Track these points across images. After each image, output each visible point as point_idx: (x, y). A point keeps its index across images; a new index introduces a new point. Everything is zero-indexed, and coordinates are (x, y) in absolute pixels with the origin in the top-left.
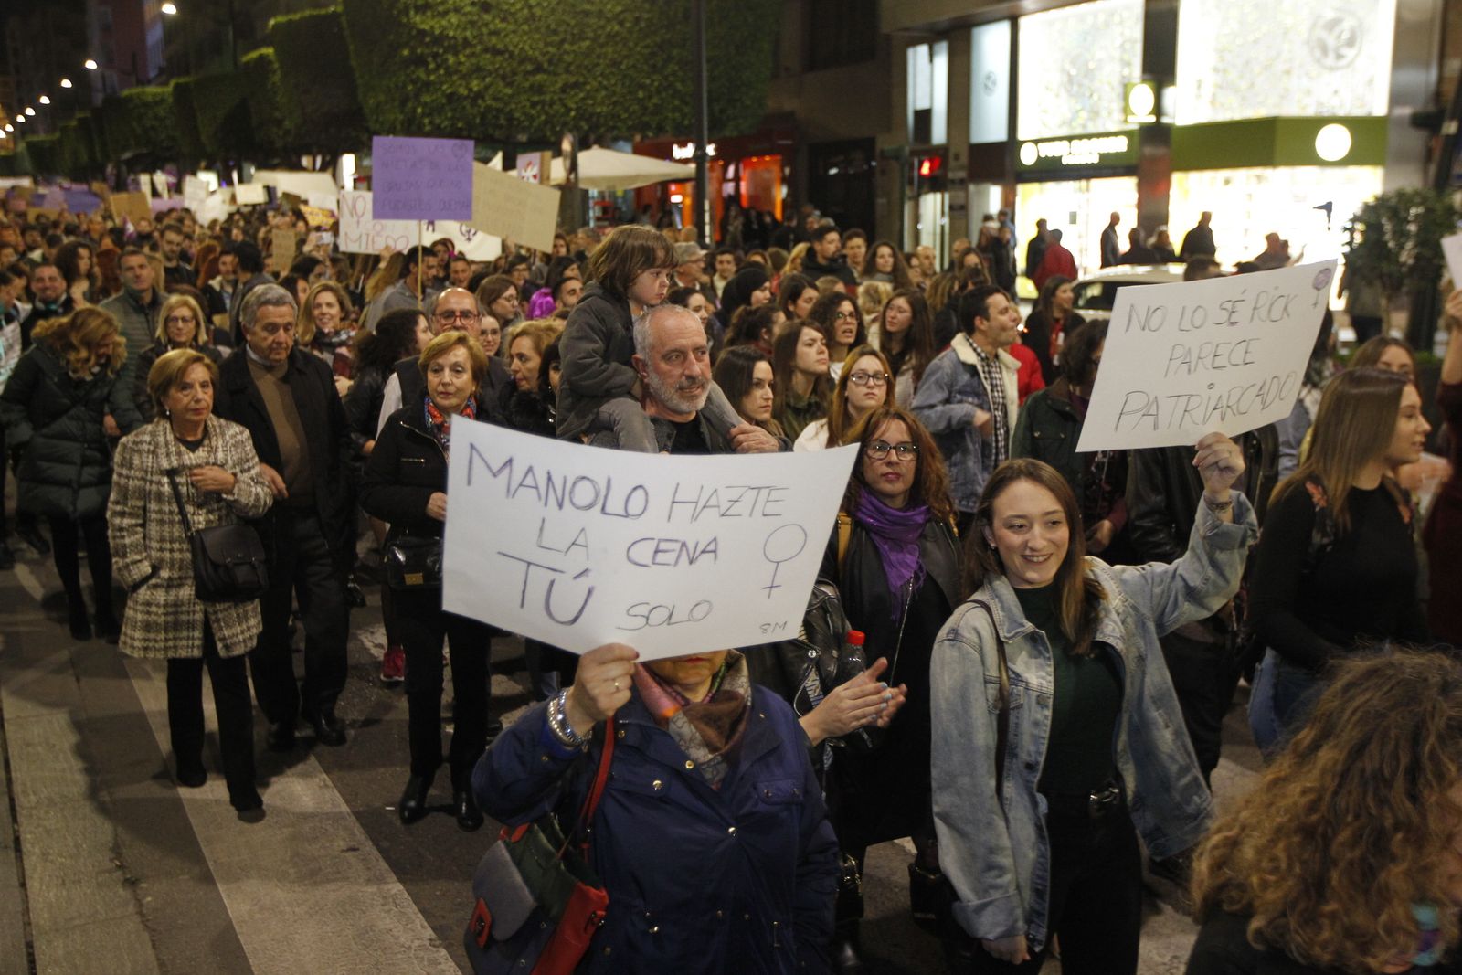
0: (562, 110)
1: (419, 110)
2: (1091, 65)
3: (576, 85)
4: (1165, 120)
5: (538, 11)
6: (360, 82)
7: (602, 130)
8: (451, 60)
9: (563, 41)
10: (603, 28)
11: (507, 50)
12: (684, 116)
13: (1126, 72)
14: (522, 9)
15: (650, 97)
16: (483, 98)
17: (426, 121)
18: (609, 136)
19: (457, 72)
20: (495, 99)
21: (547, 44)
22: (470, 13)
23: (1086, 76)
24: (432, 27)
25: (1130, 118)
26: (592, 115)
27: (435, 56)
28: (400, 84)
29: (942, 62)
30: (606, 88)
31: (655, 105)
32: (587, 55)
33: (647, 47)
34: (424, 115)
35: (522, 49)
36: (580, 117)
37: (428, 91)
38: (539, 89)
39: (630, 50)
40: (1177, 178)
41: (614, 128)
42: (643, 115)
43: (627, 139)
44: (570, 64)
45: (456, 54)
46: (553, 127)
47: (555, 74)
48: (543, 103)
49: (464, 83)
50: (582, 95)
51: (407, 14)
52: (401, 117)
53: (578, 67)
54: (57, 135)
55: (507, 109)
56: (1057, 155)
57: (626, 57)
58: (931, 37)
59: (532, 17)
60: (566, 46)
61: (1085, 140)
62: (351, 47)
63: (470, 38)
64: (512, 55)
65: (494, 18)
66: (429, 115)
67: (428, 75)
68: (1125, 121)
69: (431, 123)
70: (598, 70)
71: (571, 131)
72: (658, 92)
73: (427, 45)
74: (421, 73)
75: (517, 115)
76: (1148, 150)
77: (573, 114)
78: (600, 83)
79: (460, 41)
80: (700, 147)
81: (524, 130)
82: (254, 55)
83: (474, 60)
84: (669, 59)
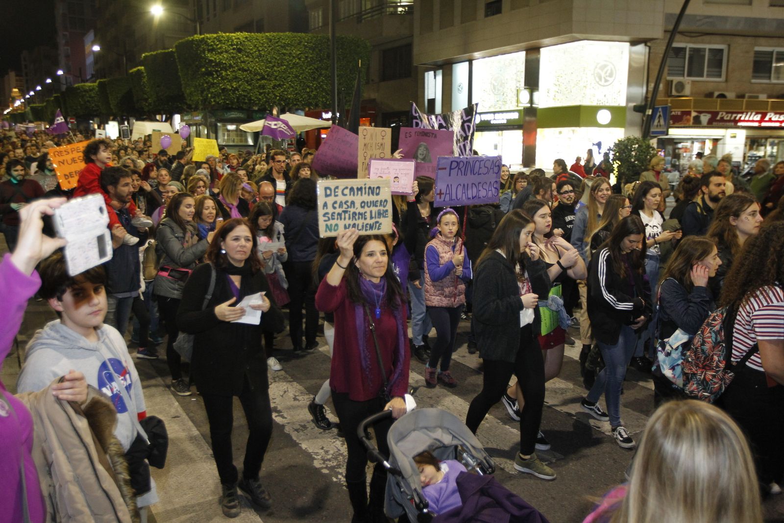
0: (273, 96)
1: (209, 95)
2: (503, 82)
3: (279, 85)
4: (534, 106)
5: (263, 53)
6: (183, 82)
7: (291, 105)
8: (224, 73)
9: (274, 66)
10: (291, 61)
11: (249, 70)
12: (327, 100)
13: (518, 85)
14: (256, 52)
15: (312, 91)
16: (238, 90)
17: (212, 100)
18: (294, 108)
19: (226, 78)
20: (243, 91)
21: (266, 68)
22: (232, 53)
23: (501, 86)
24: (215, 59)
25: (519, 105)
26: (286, 99)
27: (217, 71)
28: (201, 84)
29: (439, 78)
30: (293, 87)
31: (314, 95)
32: (284, 72)
33: (310, 69)
34: (212, 97)
35: (256, 69)
36: (281, 99)
37: (213, 87)
38: (263, 87)
39: (303, 70)
40: (539, 130)
41: (296, 104)
42: (309, 99)
43: (302, 110)
44: (277, 76)
45: (226, 71)
46: (269, 104)
47: (270, 81)
48: (264, 93)
49: (229, 84)
50: (282, 90)
51: (204, 53)
52: (201, 98)
53: (281, 77)
54: (45, 104)
55: (249, 95)
56: (489, 119)
57: (301, 73)
58: (435, 68)
59: (260, 55)
60: (275, 68)
61: (501, 114)
62: (179, 67)
63: (233, 64)
64: (251, 71)
65: (243, 55)
66: (214, 97)
67: (213, 80)
68: (517, 106)
69: (214, 101)
70: (289, 79)
71: (277, 106)
72: (316, 89)
73: (213, 66)
74: (210, 79)
75: (253, 98)
76: (527, 118)
77: (278, 98)
78: (290, 85)
79: (228, 65)
80: (334, 113)
81: (256, 105)
82: (135, 69)
83: (234, 74)
84: (321, 74)
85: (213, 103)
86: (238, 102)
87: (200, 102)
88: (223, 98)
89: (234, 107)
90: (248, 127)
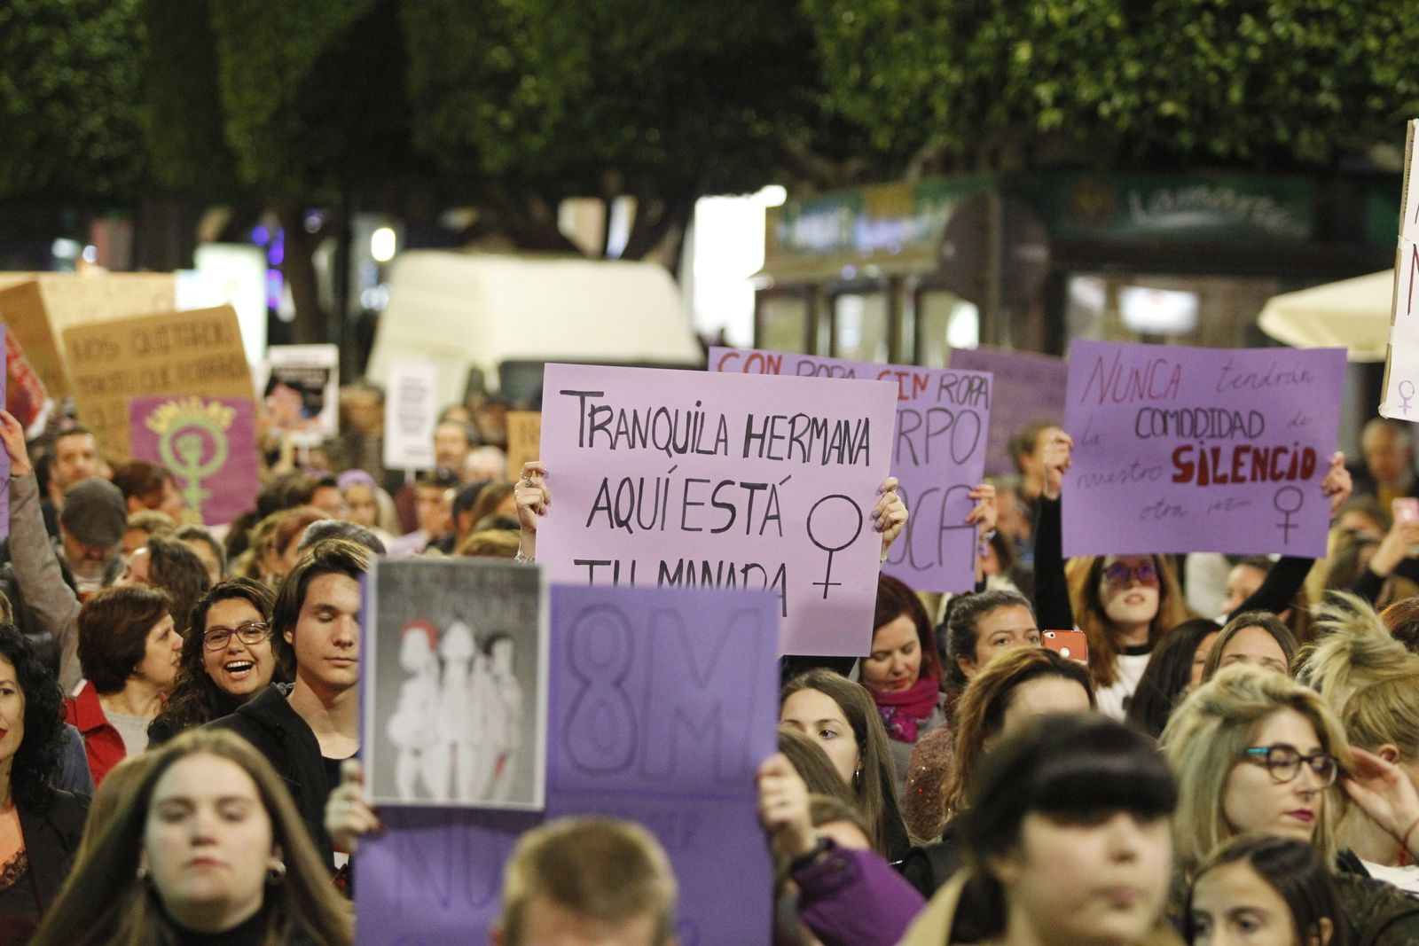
85: (1050, 118)
86: (1251, 107)
87: (942, 110)
88: (1132, 70)
89: (1220, 146)
90: (1330, 319)
